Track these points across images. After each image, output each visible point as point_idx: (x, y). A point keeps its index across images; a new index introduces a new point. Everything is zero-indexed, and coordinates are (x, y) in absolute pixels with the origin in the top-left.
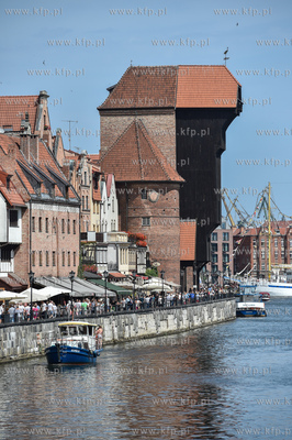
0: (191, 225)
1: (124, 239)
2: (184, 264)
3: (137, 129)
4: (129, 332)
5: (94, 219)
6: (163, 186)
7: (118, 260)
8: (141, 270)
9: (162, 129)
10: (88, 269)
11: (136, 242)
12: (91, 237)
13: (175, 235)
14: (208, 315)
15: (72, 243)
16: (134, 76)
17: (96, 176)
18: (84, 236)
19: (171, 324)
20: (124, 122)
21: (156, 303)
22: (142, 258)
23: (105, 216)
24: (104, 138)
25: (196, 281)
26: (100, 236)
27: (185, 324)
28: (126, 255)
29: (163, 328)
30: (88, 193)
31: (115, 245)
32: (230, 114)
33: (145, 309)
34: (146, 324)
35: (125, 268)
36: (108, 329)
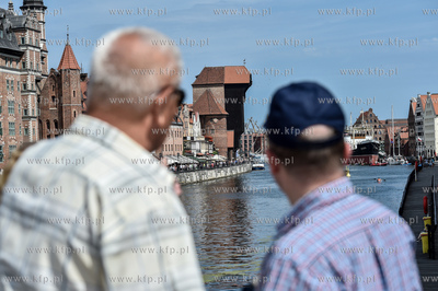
0: (232, 133)
1: (203, 139)
2: (229, 149)
3: (208, 93)
4: (204, 178)
5: (190, 131)
6: (220, 117)
7: (200, 148)
8: (211, 152)
9: (218, 93)
10: (187, 152)
11: (208, 140)
12: (189, 138)
13: (226, 137)
14: (238, 170)
15: (180, 141)
16: (207, 70)
17: (191, 113)
18: (185, 138)
19: (222, 174)
20: (203, 90)
21: (216, 166)
22: (211, 147)
23: (195, 129)
24: (194, 97)
25: (234, 156)
26: (192, 138)
27: (229, 174)
28: (204, 145)
29: (219, 176)
30: (188, 120)
31: (199, 141)
32: (247, 86)
33: (211, 168)
34: (212, 174)
35: (203, 151)
36: (195, 177)
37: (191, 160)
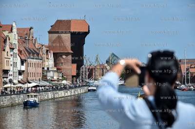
0: (75, 65)
1: (56, 69)
2: (73, 77)
3: (59, 38)
4: (56, 96)
5: (46, 64)
6: (67, 54)
7: (53, 75)
8: (60, 78)
9: (67, 37)
10: (44, 78)
11: (59, 70)
12: (46, 69)
13: (70, 68)
14: (80, 91)
15: (40, 70)
16: (58, 22)
17: (47, 51)
18: (43, 68)
19: (69, 93)
20: (56, 35)
21: (65, 88)
22: (61, 75)
23: (50, 63)
24: (50, 40)
25: (76, 81)
26: (48, 68)
27: (73, 94)
28: (56, 74)
29: (66, 95)
30: (45, 56)
31: (53, 71)
32: (86, 33)
33: (61, 89)
34: (62, 94)
35: (55, 78)
36: (50, 95)
37: (47, 84)
